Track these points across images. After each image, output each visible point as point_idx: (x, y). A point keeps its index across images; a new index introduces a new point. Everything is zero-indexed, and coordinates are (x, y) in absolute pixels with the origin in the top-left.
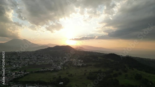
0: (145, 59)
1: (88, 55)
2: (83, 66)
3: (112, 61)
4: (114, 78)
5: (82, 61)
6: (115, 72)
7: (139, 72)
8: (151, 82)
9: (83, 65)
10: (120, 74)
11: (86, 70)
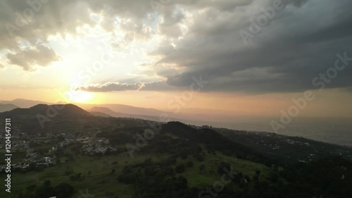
0: (238, 131)
1: (122, 126)
2: (108, 153)
3: (175, 137)
4: (177, 176)
5: (107, 141)
6: (180, 161)
7: (226, 159)
8: (247, 177)
9: (108, 149)
10: (190, 165)
11: (116, 163)
